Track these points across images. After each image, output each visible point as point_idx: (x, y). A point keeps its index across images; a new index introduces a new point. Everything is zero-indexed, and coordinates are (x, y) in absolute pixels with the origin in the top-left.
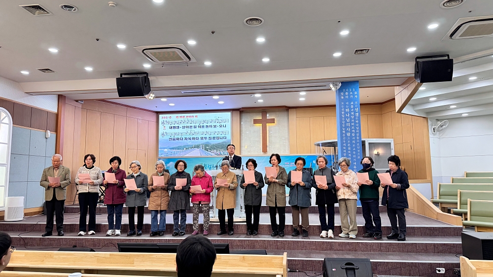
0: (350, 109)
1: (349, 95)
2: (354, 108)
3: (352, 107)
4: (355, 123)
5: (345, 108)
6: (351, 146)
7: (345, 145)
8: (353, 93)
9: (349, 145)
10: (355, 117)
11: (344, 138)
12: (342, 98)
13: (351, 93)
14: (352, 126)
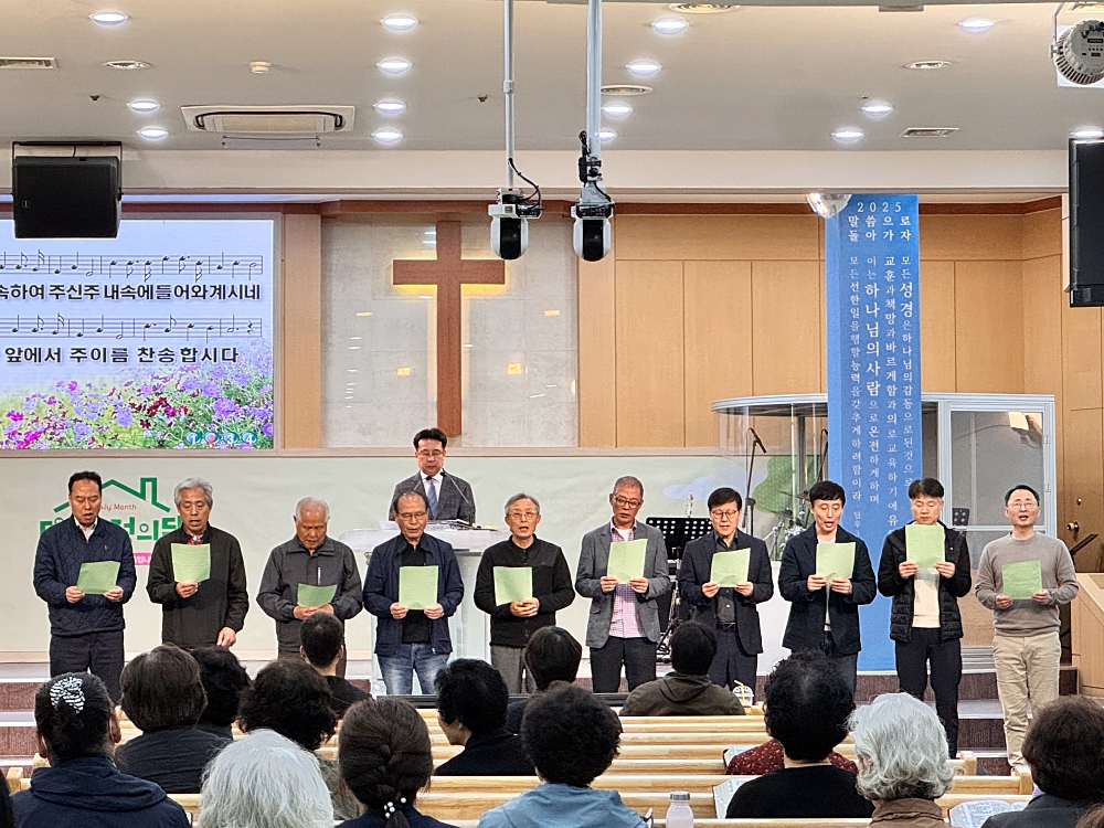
0: (883, 285)
1: (881, 229)
2: (898, 282)
3: (890, 275)
4: (900, 344)
5: (864, 281)
6: (882, 437)
7: (858, 429)
9: (874, 431)
10: (900, 317)
11: (856, 405)
12: (854, 237)
13: (889, 221)
14: (885, 354)
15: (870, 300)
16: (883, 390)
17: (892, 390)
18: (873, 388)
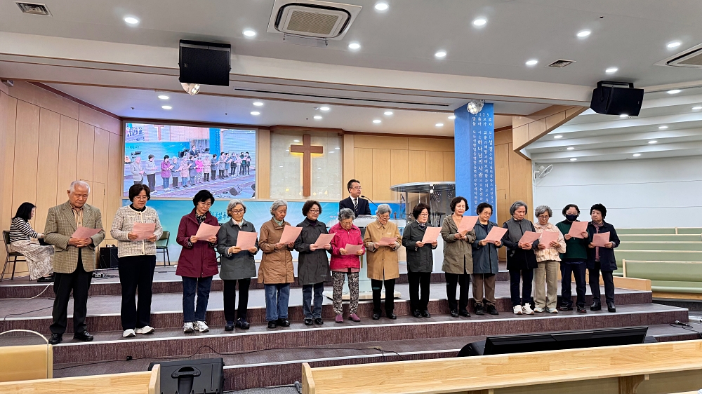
0: (483, 140)
1: (482, 122)
2: (488, 140)
3: (485, 138)
4: (489, 161)
5: (478, 139)
6: (484, 191)
7: (476, 189)
8: (487, 119)
9: (481, 189)
10: (489, 152)
11: (475, 180)
12: (474, 124)
13: (485, 119)
14: (484, 164)
15: (479, 145)
16: (484, 176)
17: (486, 175)
18: (481, 175)
